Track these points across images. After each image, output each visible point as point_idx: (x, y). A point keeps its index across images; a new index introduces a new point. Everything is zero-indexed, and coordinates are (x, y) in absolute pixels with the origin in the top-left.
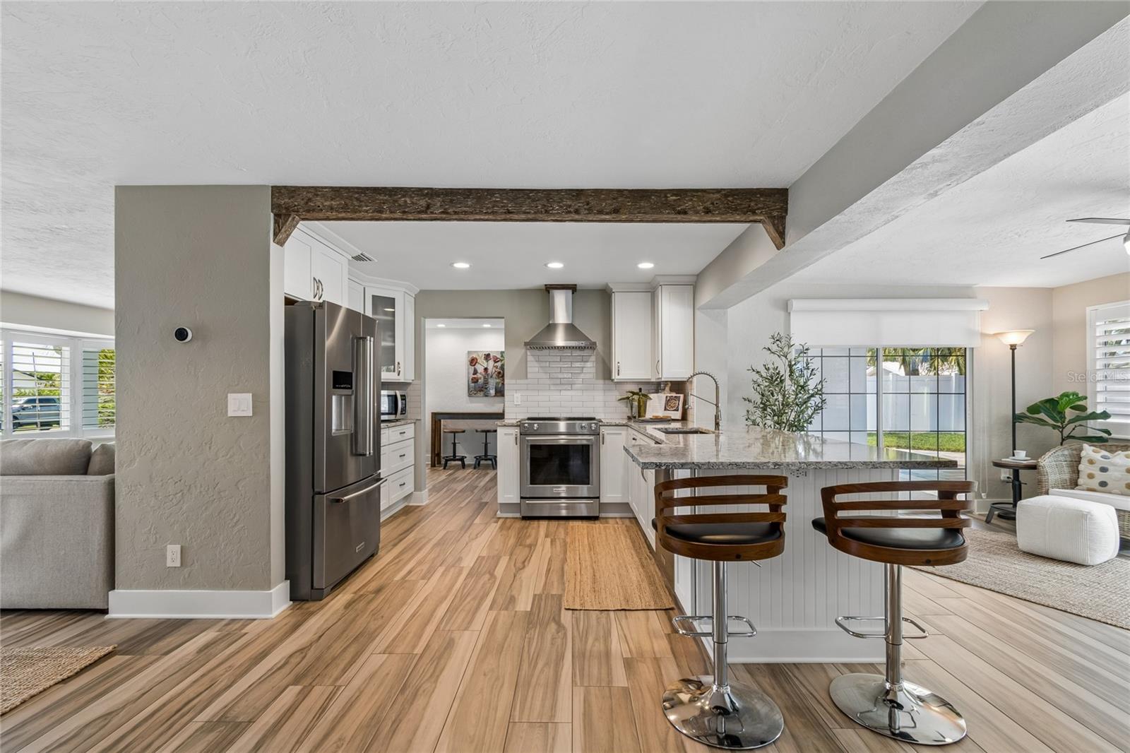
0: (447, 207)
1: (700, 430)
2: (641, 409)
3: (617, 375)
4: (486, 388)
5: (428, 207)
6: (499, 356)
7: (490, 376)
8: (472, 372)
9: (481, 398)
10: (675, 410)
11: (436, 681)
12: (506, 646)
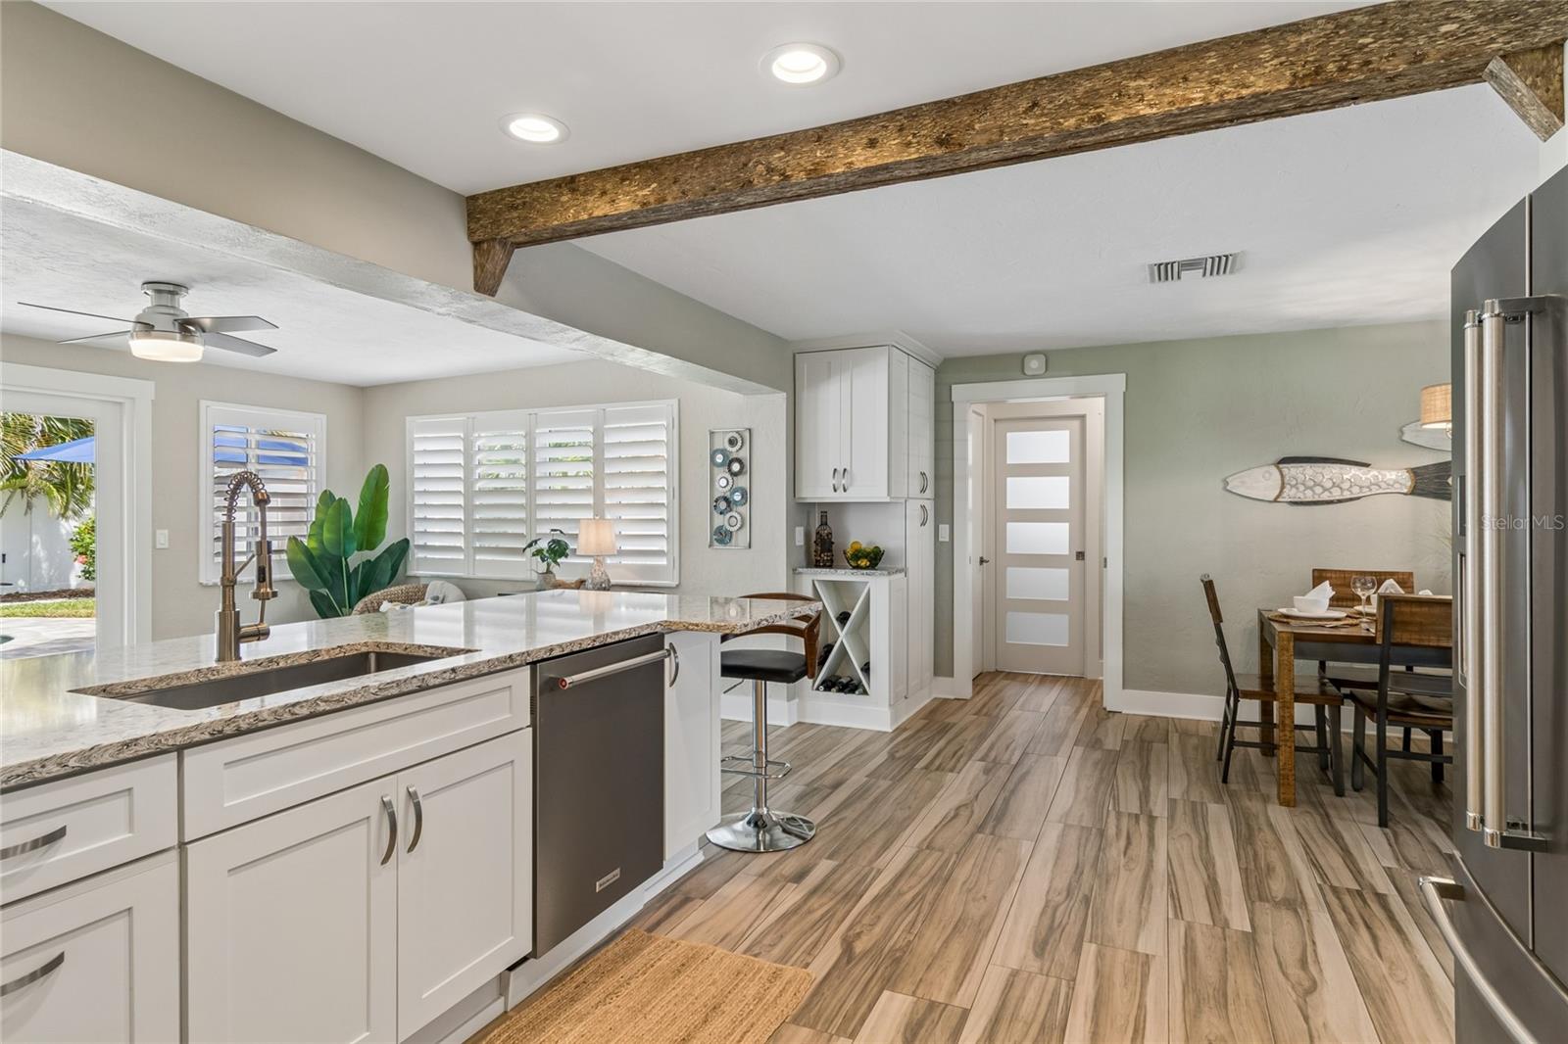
11: (1047, 902)
12: (949, 930)
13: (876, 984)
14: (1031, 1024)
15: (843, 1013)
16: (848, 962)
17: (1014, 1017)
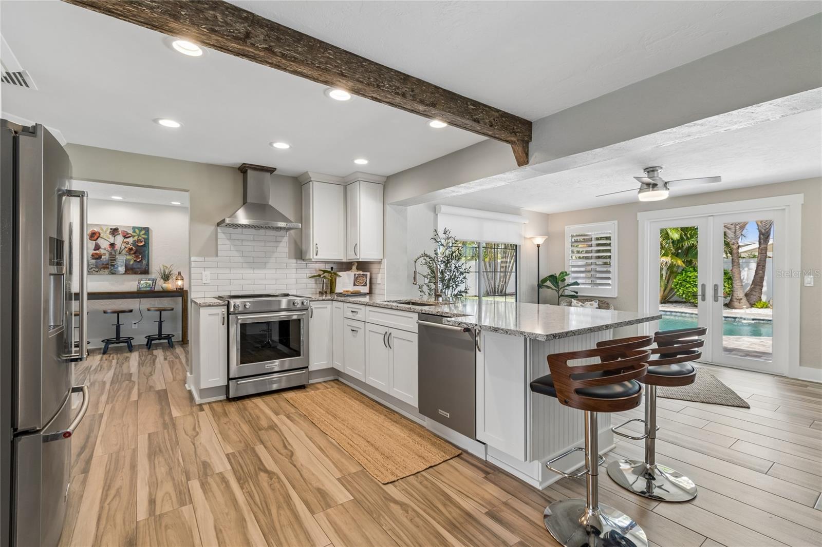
0: (273, 44)
1: (412, 301)
2: (332, 285)
3: (315, 254)
4: (114, 266)
5: (248, 35)
6: (130, 232)
7: (117, 253)
8: (93, 247)
9: (107, 276)
10: (363, 286)
13: (360, 497)
14: (281, 527)
15: (353, 482)
16: (385, 498)
17: (291, 524)
